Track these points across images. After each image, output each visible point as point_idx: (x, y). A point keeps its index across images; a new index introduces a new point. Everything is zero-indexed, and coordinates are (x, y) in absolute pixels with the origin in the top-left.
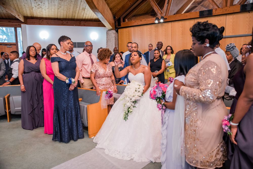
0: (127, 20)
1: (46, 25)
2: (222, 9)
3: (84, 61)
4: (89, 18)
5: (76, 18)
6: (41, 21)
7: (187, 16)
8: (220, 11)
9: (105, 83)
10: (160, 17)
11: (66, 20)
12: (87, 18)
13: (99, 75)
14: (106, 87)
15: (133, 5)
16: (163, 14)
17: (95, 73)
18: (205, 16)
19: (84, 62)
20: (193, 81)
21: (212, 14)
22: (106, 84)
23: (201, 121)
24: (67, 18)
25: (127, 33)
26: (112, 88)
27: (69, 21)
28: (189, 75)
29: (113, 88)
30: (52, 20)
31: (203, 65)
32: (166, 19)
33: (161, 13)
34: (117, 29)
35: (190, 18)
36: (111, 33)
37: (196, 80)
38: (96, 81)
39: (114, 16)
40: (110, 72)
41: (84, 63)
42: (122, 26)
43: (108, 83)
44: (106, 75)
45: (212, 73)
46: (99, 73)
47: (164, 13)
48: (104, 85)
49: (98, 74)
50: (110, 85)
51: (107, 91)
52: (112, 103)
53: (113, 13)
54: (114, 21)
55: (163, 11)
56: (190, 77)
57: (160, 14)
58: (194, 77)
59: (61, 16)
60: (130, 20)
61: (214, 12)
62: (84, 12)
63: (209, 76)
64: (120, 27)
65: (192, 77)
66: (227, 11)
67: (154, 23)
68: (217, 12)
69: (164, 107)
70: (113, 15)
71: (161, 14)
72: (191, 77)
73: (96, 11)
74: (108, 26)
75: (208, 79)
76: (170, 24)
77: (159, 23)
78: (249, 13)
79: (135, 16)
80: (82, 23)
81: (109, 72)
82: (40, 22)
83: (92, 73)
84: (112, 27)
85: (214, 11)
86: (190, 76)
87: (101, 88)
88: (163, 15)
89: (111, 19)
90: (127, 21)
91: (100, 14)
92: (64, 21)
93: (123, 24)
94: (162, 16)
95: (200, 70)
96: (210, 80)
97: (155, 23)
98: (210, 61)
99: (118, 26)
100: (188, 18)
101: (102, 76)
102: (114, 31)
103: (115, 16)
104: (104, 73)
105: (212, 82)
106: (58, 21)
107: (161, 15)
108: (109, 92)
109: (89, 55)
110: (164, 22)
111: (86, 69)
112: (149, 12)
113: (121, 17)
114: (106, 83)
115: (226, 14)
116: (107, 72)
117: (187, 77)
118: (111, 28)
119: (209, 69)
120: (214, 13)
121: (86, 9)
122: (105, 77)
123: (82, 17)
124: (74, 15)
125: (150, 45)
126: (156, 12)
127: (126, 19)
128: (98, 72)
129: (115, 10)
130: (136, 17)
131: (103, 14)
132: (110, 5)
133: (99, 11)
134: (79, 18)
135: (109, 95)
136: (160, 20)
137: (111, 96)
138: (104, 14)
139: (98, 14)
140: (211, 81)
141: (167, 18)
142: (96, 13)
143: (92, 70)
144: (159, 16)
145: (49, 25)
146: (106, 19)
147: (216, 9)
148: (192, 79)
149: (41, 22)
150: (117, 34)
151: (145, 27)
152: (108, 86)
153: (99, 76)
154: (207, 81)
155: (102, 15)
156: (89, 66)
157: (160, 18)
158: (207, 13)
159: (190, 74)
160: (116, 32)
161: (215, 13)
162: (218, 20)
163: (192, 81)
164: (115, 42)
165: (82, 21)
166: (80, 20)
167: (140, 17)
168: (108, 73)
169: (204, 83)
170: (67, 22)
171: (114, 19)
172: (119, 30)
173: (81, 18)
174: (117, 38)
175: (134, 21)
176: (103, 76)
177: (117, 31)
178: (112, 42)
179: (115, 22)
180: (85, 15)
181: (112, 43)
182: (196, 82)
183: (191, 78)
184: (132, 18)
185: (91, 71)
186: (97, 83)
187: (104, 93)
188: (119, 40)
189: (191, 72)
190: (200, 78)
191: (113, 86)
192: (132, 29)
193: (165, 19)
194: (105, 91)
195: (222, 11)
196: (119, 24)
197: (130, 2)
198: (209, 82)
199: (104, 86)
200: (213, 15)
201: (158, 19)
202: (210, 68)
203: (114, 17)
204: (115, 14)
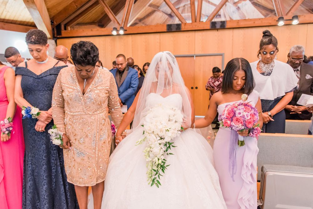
0: (69, 28)
7: (152, 29)
8: (190, 26)
10: (119, 28)
15: (79, 9)
18: (173, 31)
21: (181, 29)
32: (127, 30)
34: (55, 39)
35: (155, 31)
42: (63, 35)
53: (50, 16)
54: (52, 27)
62: (5, 8)
64: (60, 36)
66: (197, 27)
70: (51, 19)
73: (32, 7)
76: (130, 37)
77: (118, 35)
78: (218, 31)
84: (50, 35)
85: (183, 25)
88: (122, 25)
89: (49, 24)
90: (69, 30)
93: (64, 33)
97: (112, 35)
102: (53, 41)
103: (53, 20)
107: (118, 25)
112: (96, 21)
113: (61, 24)
115: (195, 30)
120: (183, 28)
121: (8, 4)
127: (68, 26)
129: (54, 12)
130: (80, 26)
132: (48, 4)
133: (37, 7)
136: (119, 30)
142: (32, 10)
147: (185, 24)
151: (97, 39)
158: (176, 27)
161: (185, 28)
162: (187, 37)
171: (52, 24)
172: (58, 41)
175: (81, 30)
177: (56, 42)
179: (53, 29)
184: (75, 27)
193: (125, 30)
195: (192, 27)
196: (59, 32)
197: (76, 4)
200: (182, 30)
201: (116, 30)
203: (52, 22)
204: (53, 17)
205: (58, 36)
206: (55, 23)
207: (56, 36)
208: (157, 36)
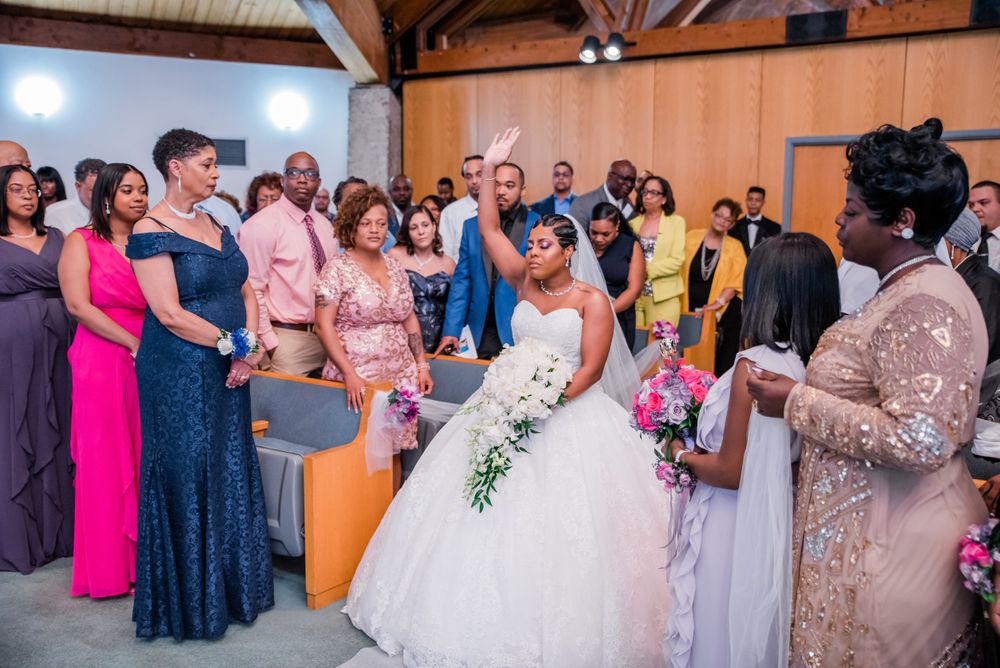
0: (445, 39)
1: (50, 46)
2: (891, 9)
3: (278, 248)
4: (266, 22)
5: (200, 18)
6: (22, 25)
7: (729, 36)
8: (882, 18)
9: (382, 353)
10: (607, 36)
11: (151, 28)
12: (253, 22)
13: (358, 313)
14: (387, 370)
16: (617, 21)
17: (338, 304)
18: (812, 40)
19: (281, 251)
20: (847, 378)
21: (846, 31)
22: (388, 354)
23: (880, 550)
24: (158, 15)
25: (448, 105)
26: (413, 375)
27: (163, 35)
28: (828, 353)
29: (416, 374)
30: (79, 21)
31: (893, 312)
32: (634, 44)
33: (606, 13)
34: (396, 83)
35: (743, 45)
36: (370, 99)
37: (862, 375)
38: (341, 338)
39: (386, 20)
40: (407, 300)
41: (280, 256)
42: (423, 67)
43: (394, 351)
44: (389, 316)
45: (939, 348)
46: (359, 306)
47: (621, 19)
48: (376, 358)
49: (353, 309)
50: (401, 361)
51: (396, 392)
52: (411, 443)
53: (379, 6)
54: (386, 42)
55: (620, 10)
56: (835, 360)
57: (604, 18)
58: (851, 363)
59: (123, 6)
60: (460, 41)
61: (854, 25)
63: (926, 357)
64: (413, 72)
65: (841, 359)
66: (912, 19)
67: (573, 59)
68: (866, 23)
69: (683, 476)
70: (382, 14)
71: (610, 20)
72: (837, 364)
74: (359, 67)
75: (922, 372)
76: (648, 70)
77: (601, 62)
79: (486, 21)
80: (230, 44)
81: (403, 301)
82: (16, 28)
83: (325, 305)
84: (376, 69)
85: (853, 17)
86: (833, 355)
87: (362, 372)
88: (620, 24)
89: (373, 35)
90: (445, 46)
91: (327, 9)
92: (138, 32)
93: (425, 60)
94: (615, 30)
95: (878, 331)
96: (927, 375)
97: (579, 63)
98: (922, 295)
99: (403, 69)
100: (733, 46)
101: (374, 317)
102: (385, 93)
103: (392, 19)
104: (381, 304)
105: (940, 383)
106: (111, 28)
107: (608, 24)
108: (406, 393)
109: (304, 215)
110: (625, 60)
111: (291, 285)
112: (547, 6)
113: (418, 27)
114: (387, 350)
115: (907, 36)
116: (392, 300)
117: (822, 363)
118: (372, 74)
119: (922, 330)
120: (855, 27)
122: (382, 322)
123: (230, 16)
124: (193, 5)
125: (562, 169)
126: (588, 10)
127: (443, 33)
128: (354, 299)
131: (340, 12)
134: (214, 19)
135: (403, 409)
136: (604, 47)
137: (412, 412)
138: (344, 12)
139: (316, 12)
140: (933, 381)
141: (636, 40)
143: (325, 291)
144: (600, 29)
145: (66, 47)
146: (351, 34)
147: (864, 9)
148: (844, 370)
149: (22, 30)
150: (396, 102)
151: (533, 79)
152: (394, 365)
153: (355, 317)
154: (919, 378)
155: (332, 16)
156: (301, 270)
157: (603, 40)
158: (822, 25)
159: (834, 350)
160: (393, 97)
161: (860, 26)
162: (870, 61)
163: (843, 381)
164: (390, 144)
165: (230, 38)
166: (218, 31)
167: (507, 27)
168: (400, 303)
169: (905, 386)
170: (156, 39)
171: (385, 33)
172: (409, 89)
173: (227, 22)
174: (396, 121)
175: (480, 48)
176: (377, 319)
177: (398, 93)
178: (373, 144)
179: (391, 50)
180: (244, 9)
181: (375, 147)
182: (864, 382)
183: (838, 367)
184: (467, 32)
185: (317, 297)
186: (344, 347)
187: (382, 397)
188: (408, 133)
189: (836, 342)
190: (882, 365)
191: (413, 366)
192: (470, 83)
193: (625, 45)
194: (384, 387)
195: (890, 20)
196: (410, 60)
198: (926, 383)
199: (376, 362)
200: (849, 35)
201: (596, 45)
202: (926, 325)
203: (387, 25)
204: (392, 8)
205: (406, 72)
206: (397, 27)
207: (398, 70)
208: (752, 62)
